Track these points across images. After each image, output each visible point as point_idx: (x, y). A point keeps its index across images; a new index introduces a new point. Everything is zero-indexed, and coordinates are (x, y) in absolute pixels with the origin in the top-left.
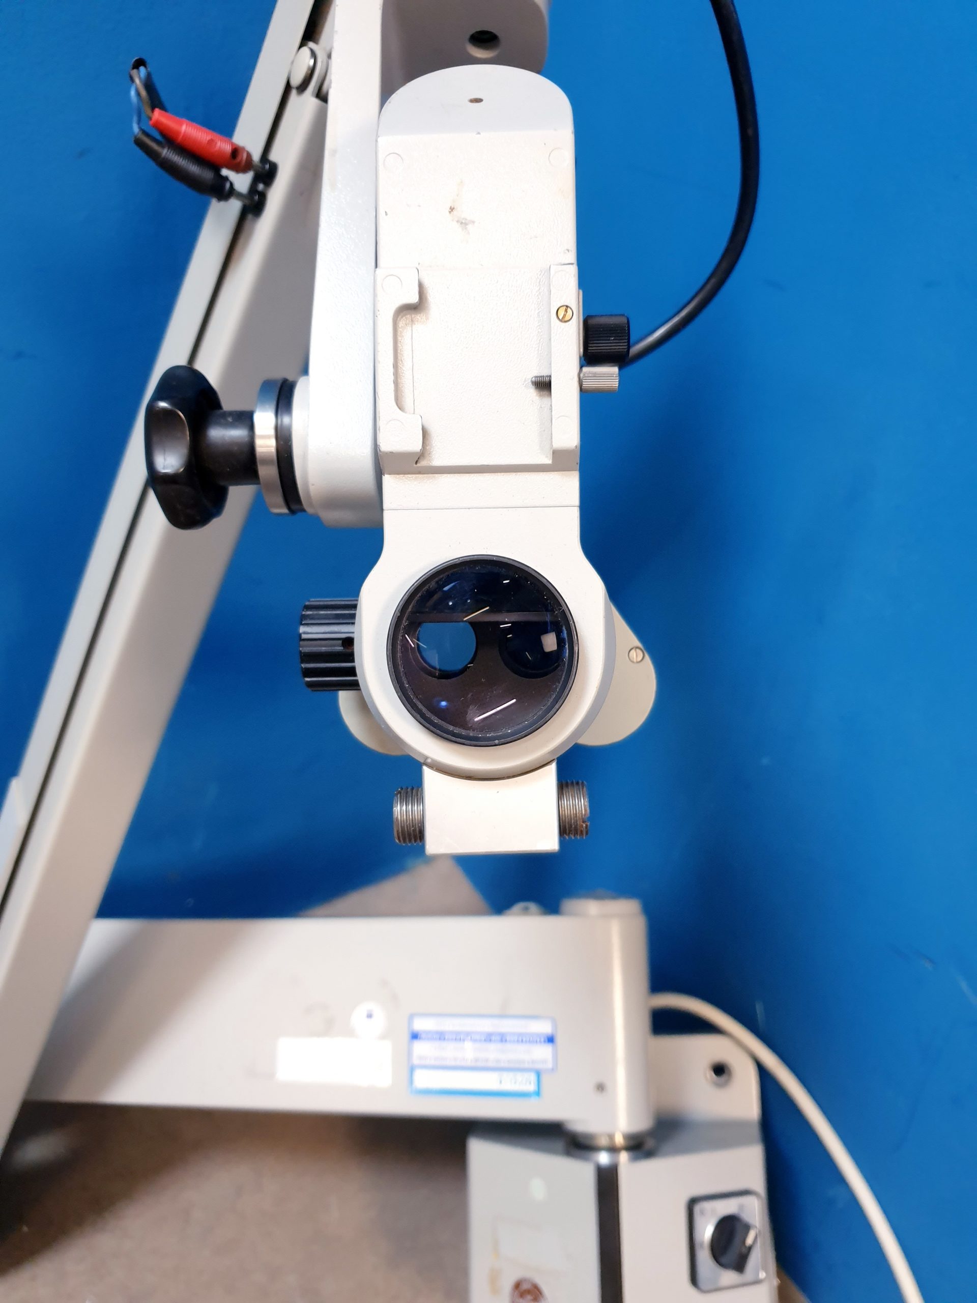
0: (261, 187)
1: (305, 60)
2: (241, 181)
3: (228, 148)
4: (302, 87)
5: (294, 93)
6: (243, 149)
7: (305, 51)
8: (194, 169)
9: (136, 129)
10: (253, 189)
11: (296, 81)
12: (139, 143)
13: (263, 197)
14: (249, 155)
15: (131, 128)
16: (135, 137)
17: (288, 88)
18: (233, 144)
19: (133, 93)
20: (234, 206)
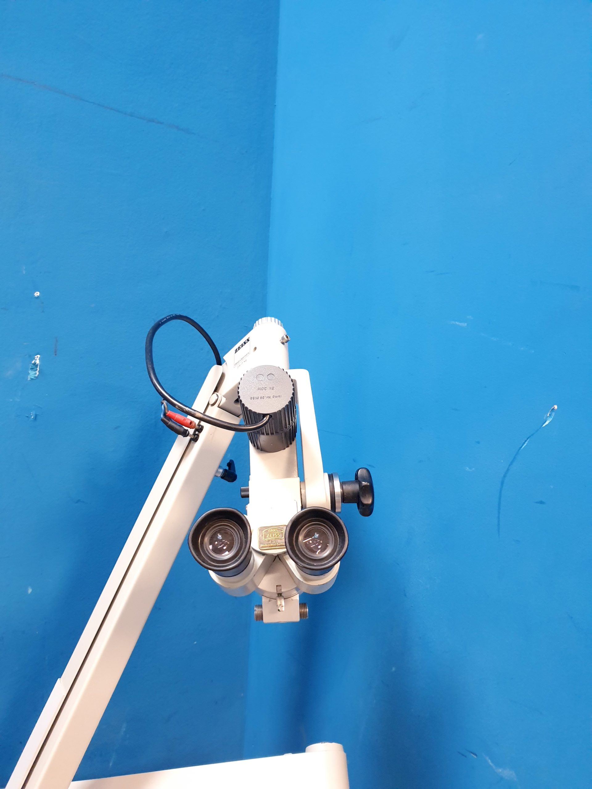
0: (197, 433)
1: (215, 397)
2: (191, 431)
3: (189, 422)
4: (213, 405)
5: (210, 406)
6: (193, 422)
7: (215, 395)
8: (178, 427)
9: (162, 416)
10: (194, 434)
11: (211, 403)
12: (162, 420)
13: (198, 435)
14: (195, 423)
15: (161, 416)
16: (161, 418)
17: (208, 404)
18: (191, 420)
19: (163, 406)
20: (188, 438)
